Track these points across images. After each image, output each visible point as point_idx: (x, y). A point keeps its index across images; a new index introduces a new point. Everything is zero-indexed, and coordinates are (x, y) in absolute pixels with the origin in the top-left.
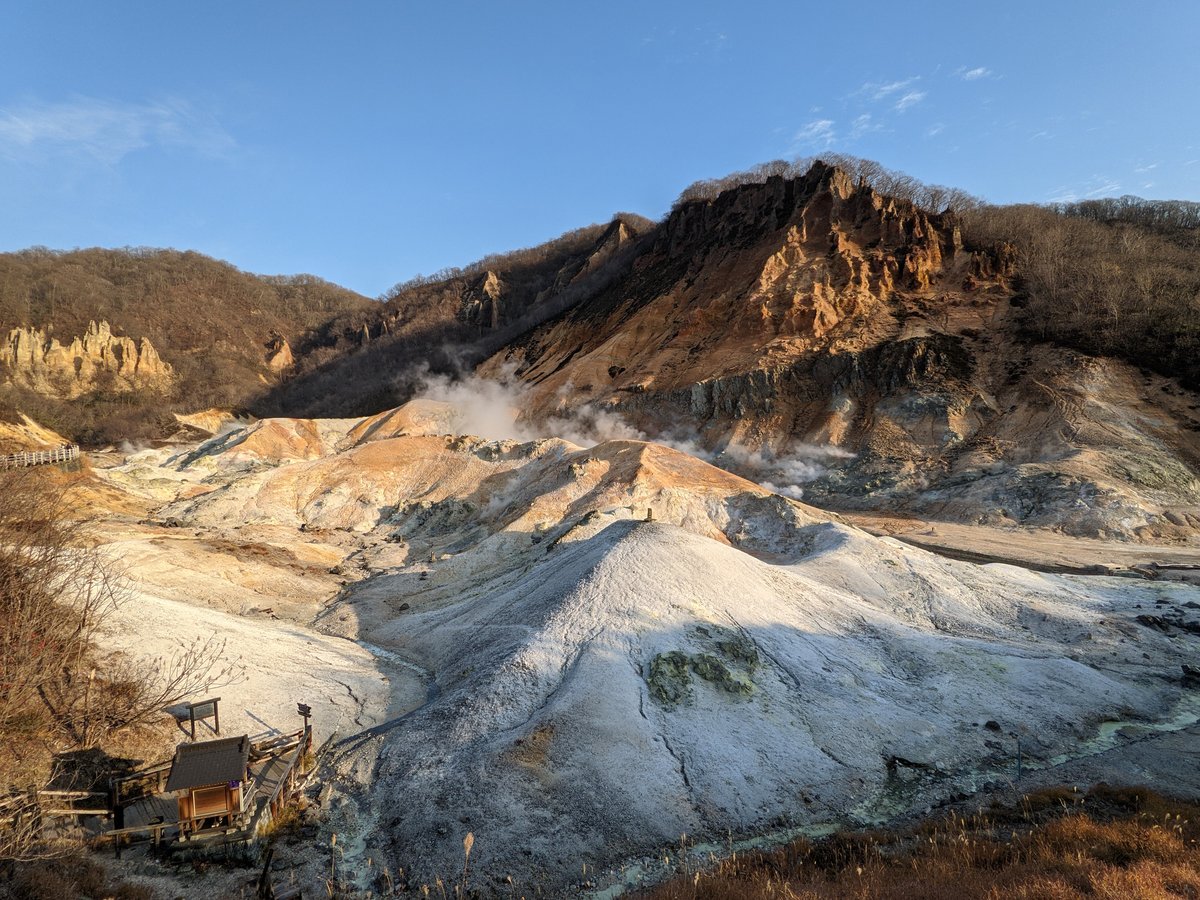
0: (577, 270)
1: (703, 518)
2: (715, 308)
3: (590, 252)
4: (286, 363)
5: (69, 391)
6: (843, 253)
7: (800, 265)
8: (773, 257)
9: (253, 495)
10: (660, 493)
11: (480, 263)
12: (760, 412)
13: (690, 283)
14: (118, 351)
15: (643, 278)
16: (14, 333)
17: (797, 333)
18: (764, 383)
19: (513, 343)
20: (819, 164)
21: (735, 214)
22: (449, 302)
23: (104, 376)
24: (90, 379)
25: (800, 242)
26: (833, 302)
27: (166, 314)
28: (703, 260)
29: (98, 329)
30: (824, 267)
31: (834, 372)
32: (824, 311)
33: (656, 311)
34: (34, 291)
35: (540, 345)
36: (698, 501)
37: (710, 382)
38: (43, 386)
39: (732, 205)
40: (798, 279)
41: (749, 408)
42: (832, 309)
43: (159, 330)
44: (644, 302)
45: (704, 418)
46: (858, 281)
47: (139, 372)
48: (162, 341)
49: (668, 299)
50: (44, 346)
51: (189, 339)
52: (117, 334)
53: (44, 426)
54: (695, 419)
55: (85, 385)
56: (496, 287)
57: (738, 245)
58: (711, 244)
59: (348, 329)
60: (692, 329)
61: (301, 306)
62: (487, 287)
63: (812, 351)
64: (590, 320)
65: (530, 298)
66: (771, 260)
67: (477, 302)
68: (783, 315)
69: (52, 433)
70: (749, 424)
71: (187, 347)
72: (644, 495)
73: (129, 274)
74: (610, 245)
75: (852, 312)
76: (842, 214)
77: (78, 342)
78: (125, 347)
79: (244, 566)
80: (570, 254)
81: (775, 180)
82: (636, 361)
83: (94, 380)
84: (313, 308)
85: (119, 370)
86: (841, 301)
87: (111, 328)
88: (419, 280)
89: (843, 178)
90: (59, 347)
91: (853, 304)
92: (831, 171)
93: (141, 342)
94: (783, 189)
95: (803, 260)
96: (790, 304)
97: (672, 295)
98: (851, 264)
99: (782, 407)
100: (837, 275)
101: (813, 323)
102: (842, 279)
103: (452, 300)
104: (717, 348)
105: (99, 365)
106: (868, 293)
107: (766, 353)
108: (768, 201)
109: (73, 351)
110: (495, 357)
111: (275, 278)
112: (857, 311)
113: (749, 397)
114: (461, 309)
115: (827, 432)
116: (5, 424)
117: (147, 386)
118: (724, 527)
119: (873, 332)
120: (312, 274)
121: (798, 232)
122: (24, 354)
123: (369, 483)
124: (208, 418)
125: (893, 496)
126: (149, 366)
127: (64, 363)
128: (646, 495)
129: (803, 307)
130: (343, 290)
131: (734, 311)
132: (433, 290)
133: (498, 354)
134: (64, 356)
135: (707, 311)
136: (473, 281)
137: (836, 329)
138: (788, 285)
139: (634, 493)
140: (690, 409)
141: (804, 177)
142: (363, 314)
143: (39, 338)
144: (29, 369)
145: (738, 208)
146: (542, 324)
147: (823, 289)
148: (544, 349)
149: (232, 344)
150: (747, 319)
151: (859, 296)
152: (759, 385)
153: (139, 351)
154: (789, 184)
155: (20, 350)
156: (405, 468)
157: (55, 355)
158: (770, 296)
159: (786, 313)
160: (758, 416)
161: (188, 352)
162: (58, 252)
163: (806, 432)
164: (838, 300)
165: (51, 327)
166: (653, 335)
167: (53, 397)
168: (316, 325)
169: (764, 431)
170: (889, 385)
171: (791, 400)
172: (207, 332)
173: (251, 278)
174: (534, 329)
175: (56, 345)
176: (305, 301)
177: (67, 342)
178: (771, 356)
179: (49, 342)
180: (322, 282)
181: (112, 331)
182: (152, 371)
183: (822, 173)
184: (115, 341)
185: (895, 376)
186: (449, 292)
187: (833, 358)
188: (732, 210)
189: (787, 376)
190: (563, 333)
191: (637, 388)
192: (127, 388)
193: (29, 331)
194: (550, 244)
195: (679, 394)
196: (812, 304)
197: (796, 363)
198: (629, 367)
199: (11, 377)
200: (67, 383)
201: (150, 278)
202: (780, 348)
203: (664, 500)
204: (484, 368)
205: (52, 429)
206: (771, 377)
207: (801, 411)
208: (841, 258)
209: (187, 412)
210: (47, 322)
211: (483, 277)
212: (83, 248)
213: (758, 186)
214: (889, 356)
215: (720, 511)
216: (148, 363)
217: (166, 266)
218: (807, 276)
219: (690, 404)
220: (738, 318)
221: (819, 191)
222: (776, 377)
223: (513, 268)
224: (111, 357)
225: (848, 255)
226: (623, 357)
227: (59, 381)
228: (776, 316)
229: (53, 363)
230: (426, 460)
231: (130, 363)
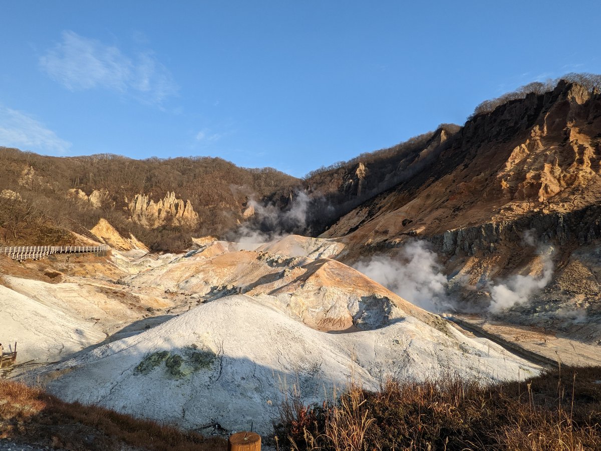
0: (412, 160)
1: (344, 307)
2: (476, 182)
3: (422, 149)
4: (251, 214)
5: (154, 225)
6: (572, 142)
7: (538, 152)
8: (518, 147)
9: (160, 274)
10: (320, 289)
11: (357, 158)
12: (487, 252)
13: (466, 166)
14: (177, 206)
15: (444, 164)
16: (136, 196)
17: (527, 199)
18: (492, 232)
19: (363, 205)
20: (562, 83)
21: (504, 120)
22: (336, 181)
23: (169, 218)
24: (163, 219)
25: (541, 136)
26: (558, 177)
27: (200, 188)
28: (476, 152)
29: (170, 195)
30: (555, 153)
31: (545, 227)
32: (549, 184)
33: (441, 185)
34: (147, 177)
35: (378, 206)
36: (345, 297)
37: (456, 230)
38: (144, 222)
39: (502, 115)
40: (534, 162)
41: (479, 249)
42: (556, 181)
43: (197, 196)
44: (437, 179)
45: (449, 254)
46: (581, 162)
47: (184, 217)
48: (197, 202)
49: (449, 177)
50: (147, 203)
51: (208, 201)
52: (177, 198)
53: (139, 240)
54: (444, 255)
55: (161, 222)
56: (363, 172)
57: (500, 140)
58: (483, 141)
59: (283, 196)
60: (458, 196)
61: (263, 183)
62: (358, 172)
63: (533, 211)
64: (409, 191)
65: (381, 179)
66: (517, 149)
67: (351, 180)
68: (517, 187)
69: (142, 244)
70: (476, 260)
71: (207, 205)
72: (310, 289)
73: (189, 169)
74: (435, 144)
75: (572, 184)
76: (578, 115)
77: (161, 201)
78: (179, 204)
79: (108, 301)
80: (410, 151)
81: (531, 96)
82: (420, 216)
83: (165, 219)
84: (268, 185)
85: (176, 215)
86: (565, 176)
87: (176, 195)
88: (322, 169)
89: (580, 90)
90: (153, 203)
91: (575, 177)
92: (570, 86)
93: (187, 202)
94: (536, 101)
95: (541, 147)
96: (524, 178)
97: (453, 175)
98: (576, 149)
99: (503, 250)
100: (565, 157)
101: (539, 192)
102: (569, 161)
103: (338, 180)
104: (471, 208)
105: (168, 212)
106: (589, 170)
107: (498, 213)
108: (525, 110)
109: (158, 205)
110: (351, 213)
111: (254, 170)
112: (576, 183)
113: (480, 242)
114: (342, 185)
115: (529, 268)
116: (123, 238)
117: (186, 223)
118: (354, 314)
119: (584, 198)
120: (271, 167)
121: (539, 129)
122: (138, 206)
123: (213, 273)
124: (207, 241)
125: (551, 318)
126: (189, 214)
127: (154, 211)
128: (311, 289)
129: (533, 181)
130: (286, 175)
131: (487, 184)
132: (329, 174)
133: (354, 210)
134: (155, 207)
135: (470, 184)
136: (350, 169)
137: (557, 196)
138: (526, 166)
139: (304, 287)
140: (442, 249)
141: (552, 92)
142: (291, 188)
143: (146, 199)
144: (140, 213)
145: (506, 116)
146: (381, 194)
147: (552, 168)
148: (380, 208)
149: (227, 203)
150: (494, 189)
151: (580, 172)
152: (489, 234)
153: (185, 206)
154: (541, 98)
155: (137, 204)
156: (233, 267)
157: (151, 207)
158: (512, 173)
159: (519, 185)
160: (484, 255)
161: (207, 207)
162: (162, 159)
163: (515, 268)
164: (562, 175)
165: (151, 194)
166: (436, 199)
167: (147, 227)
168: (269, 194)
169: (485, 265)
170: (586, 237)
171: (511, 245)
172: (217, 197)
173: (242, 170)
174: (376, 196)
175: (152, 202)
176: (265, 182)
177: (156, 202)
178: (502, 215)
179: (150, 201)
180: (276, 171)
181: (176, 196)
182: (189, 216)
183: (564, 87)
184: (176, 201)
185: (591, 231)
186: (336, 175)
187: (545, 216)
188: (503, 118)
189: (509, 228)
190: (393, 198)
191: (413, 233)
192: (178, 224)
193: (142, 195)
194: (400, 146)
195: (437, 238)
196: (540, 178)
197: (519, 219)
198: (414, 220)
199: (132, 217)
200: (154, 220)
201: (197, 171)
202: (510, 209)
203: (322, 293)
204: (344, 219)
205: (142, 242)
206: (497, 229)
207: (515, 253)
208: (570, 146)
209: (198, 237)
210: (150, 192)
211: (357, 166)
212: (173, 158)
213: (520, 101)
214: (591, 216)
215: (355, 304)
216: (188, 212)
217: (205, 165)
218: (542, 159)
219: (443, 245)
220: (488, 189)
221: (560, 100)
222: (501, 228)
223: (375, 161)
224: (173, 208)
225: (576, 143)
226: (413, 213)
227: (151, 220)
228: (513, 187)
229: (150, 211)
230: (245, 264)
231: (181, 212)
